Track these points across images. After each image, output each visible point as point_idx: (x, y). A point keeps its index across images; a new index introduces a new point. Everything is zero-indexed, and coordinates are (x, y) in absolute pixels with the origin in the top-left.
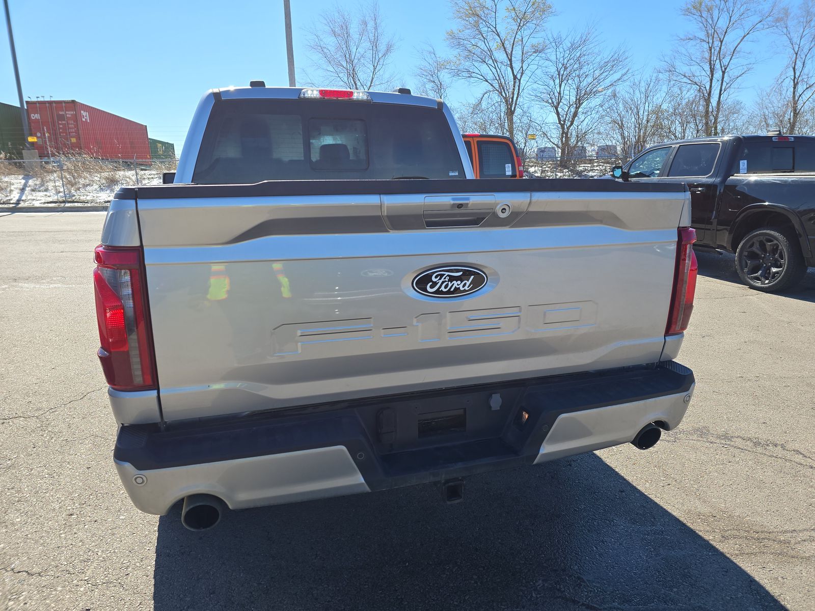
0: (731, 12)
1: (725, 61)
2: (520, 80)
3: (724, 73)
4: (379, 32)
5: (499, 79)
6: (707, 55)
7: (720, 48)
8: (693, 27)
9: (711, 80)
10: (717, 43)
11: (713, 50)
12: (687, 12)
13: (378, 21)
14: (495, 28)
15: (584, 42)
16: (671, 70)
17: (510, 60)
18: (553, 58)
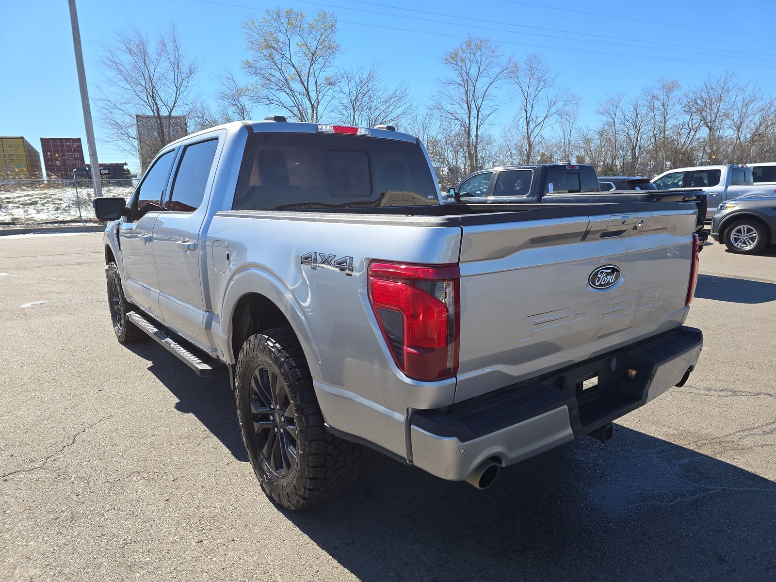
0: (479, 63)
1: (479, 102)
2: (317, 108)
3: (478, 112)
4: (180, 54)
5: (298, 106)
6: (464, 97)
7: (474, 92)
8: (452, 74)
9: (469, 117)
10: (471, 88)
11: (468, 93)
12: (447, 61)
14: (290, 60)
15: (370, 78)
16: (439, 108)
17: (307, 90)
18: (346, 90)
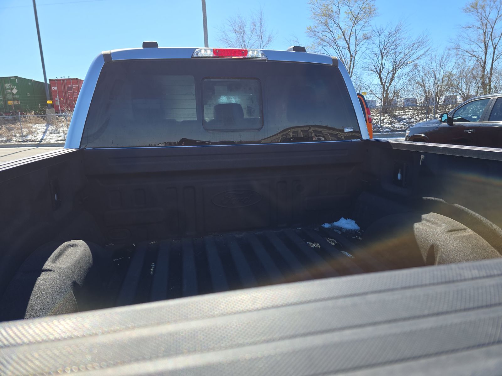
0: (499, 9)
1: (496, 41)
2: (354, 58)
3: (495, 48)
4: (263, 29)
5: (341, 57)
6: (482, 38)
7: (492, 33)
8: (472, 19)
9: (486, 54)
10: (489, 30)
11: (486, 34)
12: (467, 10)
13: (263, 23)
14: (339, 24)
15: (397, 31)
16: (458, 48)
17: (348, 45)
18: (377, 42)
